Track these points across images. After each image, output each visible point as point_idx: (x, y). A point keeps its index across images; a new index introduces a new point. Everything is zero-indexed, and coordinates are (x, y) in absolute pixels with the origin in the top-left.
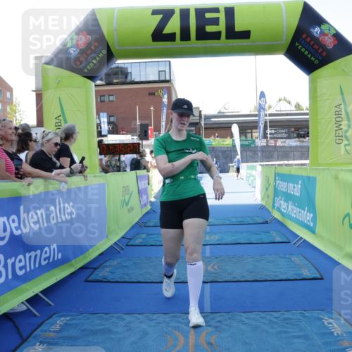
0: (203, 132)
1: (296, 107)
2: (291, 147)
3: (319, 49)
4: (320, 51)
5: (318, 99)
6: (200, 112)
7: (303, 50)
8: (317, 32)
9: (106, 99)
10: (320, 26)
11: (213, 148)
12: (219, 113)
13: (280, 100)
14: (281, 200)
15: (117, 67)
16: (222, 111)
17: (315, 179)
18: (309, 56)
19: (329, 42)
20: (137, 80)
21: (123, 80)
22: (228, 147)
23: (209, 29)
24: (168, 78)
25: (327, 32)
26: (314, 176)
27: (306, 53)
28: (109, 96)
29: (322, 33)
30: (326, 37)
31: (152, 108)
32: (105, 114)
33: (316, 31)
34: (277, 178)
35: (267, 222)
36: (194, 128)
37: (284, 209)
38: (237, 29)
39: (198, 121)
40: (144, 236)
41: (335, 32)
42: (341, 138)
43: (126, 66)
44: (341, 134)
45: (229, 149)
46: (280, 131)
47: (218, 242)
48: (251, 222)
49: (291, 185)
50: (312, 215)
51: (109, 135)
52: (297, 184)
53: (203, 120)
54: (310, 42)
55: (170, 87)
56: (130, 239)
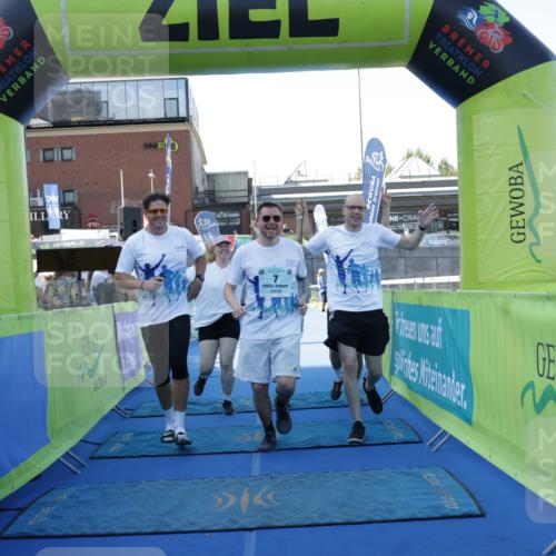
1: (440, 167)
2: (431, 249)
3: (475, 54)
4: (477, 58)
5: (476, 154)
6: (250, 180)
7: (444, 56)
8: (471, 21)
9: (57, 155)
10: (477, 9)
12: (286, 183)
13: (409, 156)
14: (406, 357)
15: (79, 91)
16: (293, 178)
17: (466, 314)
18: (457, 68)
19: (496, 40)
20: (120, 116)
21: (91, 117)
23: (257, 15)
24: (183, 114)
25: (491, 19)
26: (465, 308)
27: (451, 62)
28: (62, 149)
29: (482, 22)
30: (490, 31)
31: (151, 175)
32: (54, 188)
33: (470, 18)
34: (397, 313)
36: (237, 215)
37: (413, 374)
38: (312, 16)
39: (246, 200)
40: (127, 437)
41: (507, 20)
42: (521, 231)
43: (96, 88)
44: (521, 224)
46: (410, 217)
49: (423, 325)
50: (463, 387)
51: (63, 231)
52: (436, 324)
53: (255, 196)
54: (458, 40)
55: (187, 132)
56: (100, 445)
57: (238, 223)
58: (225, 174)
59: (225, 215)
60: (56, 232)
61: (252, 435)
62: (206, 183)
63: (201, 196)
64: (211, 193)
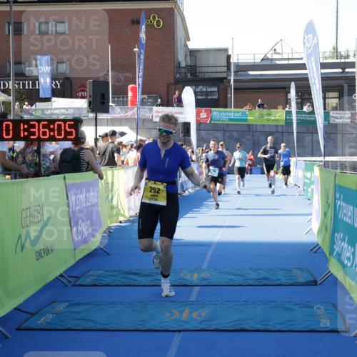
0: (232, 96)
6: (229, 57)
11: (249, 125)
12: (262, 60)
16: (269, 56)
22: (277, 126)
31: (136, 49)
32: (46, 58)
35: (315, 283)
36: (216, 89)
39: (224, 75)
40: (61, 307)
45: (280, 130)
47: (201, 326)
48: (284, 281)
53: (232, 73)
55: (171, 10)
56: (32, 314)
57: (216, 97)
58: (207, 51)
59: (204, 89)
60: (48, 100)
61: (181, 313)
62: (188, 58)
63: (183, 70)
64: (193, 69)
